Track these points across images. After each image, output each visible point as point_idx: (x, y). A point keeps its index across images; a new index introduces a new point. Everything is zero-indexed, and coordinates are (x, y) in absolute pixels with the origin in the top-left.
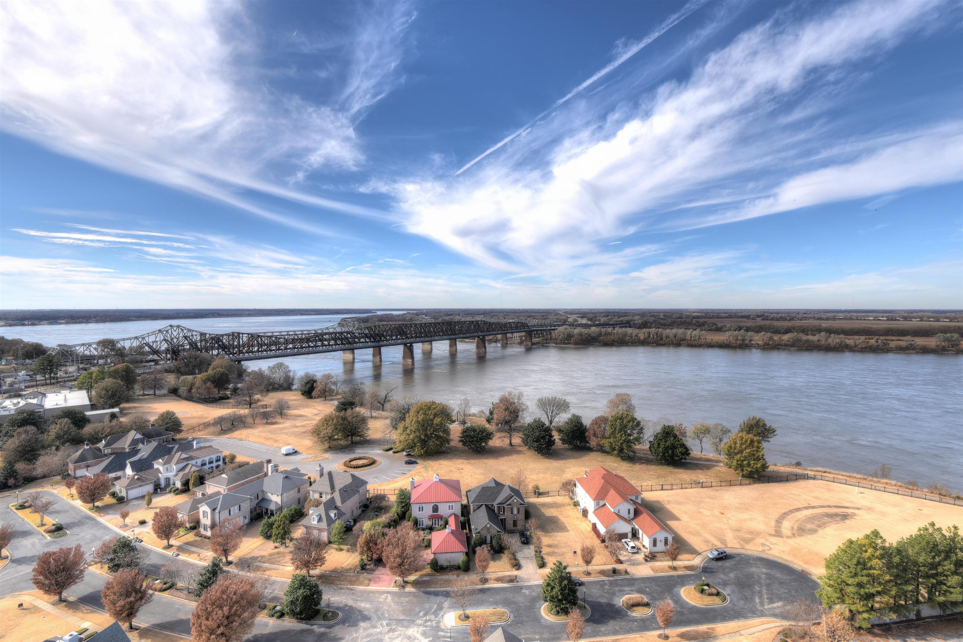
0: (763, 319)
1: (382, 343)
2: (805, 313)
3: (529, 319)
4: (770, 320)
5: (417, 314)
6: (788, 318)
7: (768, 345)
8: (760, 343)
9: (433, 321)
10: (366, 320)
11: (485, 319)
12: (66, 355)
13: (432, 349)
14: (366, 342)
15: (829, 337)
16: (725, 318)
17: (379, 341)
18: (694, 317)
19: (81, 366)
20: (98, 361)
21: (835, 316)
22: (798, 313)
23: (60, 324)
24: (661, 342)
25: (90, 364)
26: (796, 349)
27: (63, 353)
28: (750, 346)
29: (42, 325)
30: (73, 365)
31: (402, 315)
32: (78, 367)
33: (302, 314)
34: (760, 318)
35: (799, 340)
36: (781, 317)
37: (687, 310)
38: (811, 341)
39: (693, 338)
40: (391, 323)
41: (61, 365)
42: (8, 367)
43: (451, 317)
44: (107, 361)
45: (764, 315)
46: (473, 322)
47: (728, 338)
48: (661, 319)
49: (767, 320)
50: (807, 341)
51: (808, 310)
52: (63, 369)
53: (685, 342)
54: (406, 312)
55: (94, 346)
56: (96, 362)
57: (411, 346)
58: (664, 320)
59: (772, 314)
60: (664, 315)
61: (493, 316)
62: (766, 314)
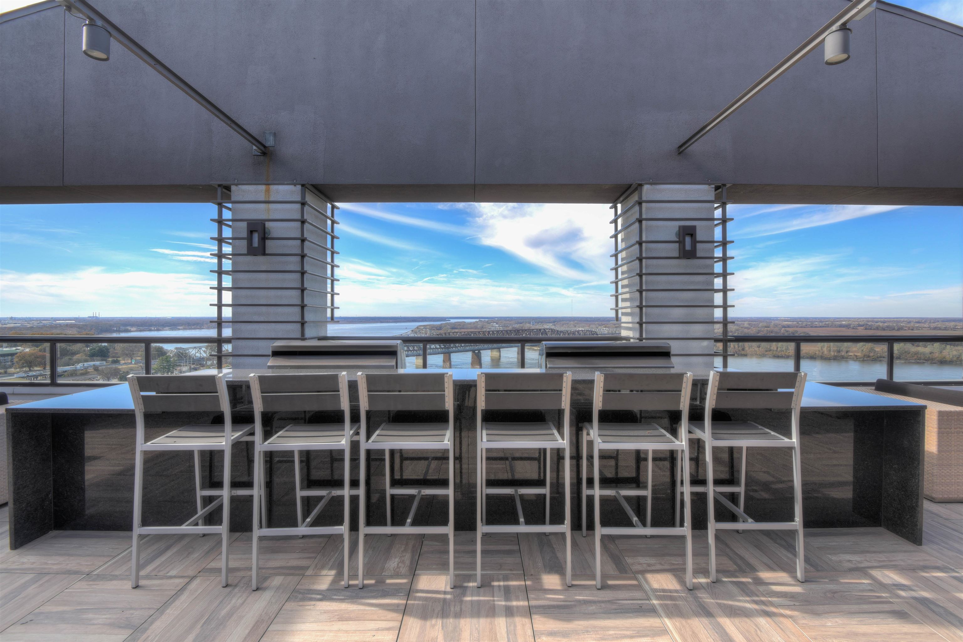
0: (866, 329)
1: (451, 350)
2: (918, 322)
3: (600, 327)
4: (874, 329)
5: (488, 323)
6: (896, 328)
7: (869, 357)
8: (859, 354)
9: (501, 329)
10: (439, 328)
11: (553, 327)
12: (181, 357)
13: (500, 356)
14: (436, 348)
15: (944, 349)
16: (821, 327)
17: (448, 348)
18: (784, 327)
19: (193, 366)
20: (206, 363)
21: (956, 326)
22: (909, 322)
23: (179, 329)
24: (743, 352)
25: (200, 364)
26: (903, 361)
27: (179, 355)
28: (847, 358)
29: (165, 330)
30: (186, 365)
31: (474, 323)
32: (190, 367)
33: (381, 322)
34: (862, 327)
35: (906, 352)
36: (888, 327)
37: (777, 319)
38: (921, 354)
39: (779, 349)
40: (463, 330)
41: (177, 366)
42: (136, 366)
43: (521, 325)
44: (213, 362)
45: (867, 324)
46: (540, 330)
47: (820, 348)
48: (746, 328)
49: (871, 329)
50: (916, 353)
51: (923, 318)
52: (178, 369)
53: (770, 353)
54: (478, 320)
55: (204, 349)
56: (205, 363)
57: (479, 352)
58: (748, 328)
59: (877, 322)
60: (749, 324)
61: (563, 324)
62: (870, 323)
